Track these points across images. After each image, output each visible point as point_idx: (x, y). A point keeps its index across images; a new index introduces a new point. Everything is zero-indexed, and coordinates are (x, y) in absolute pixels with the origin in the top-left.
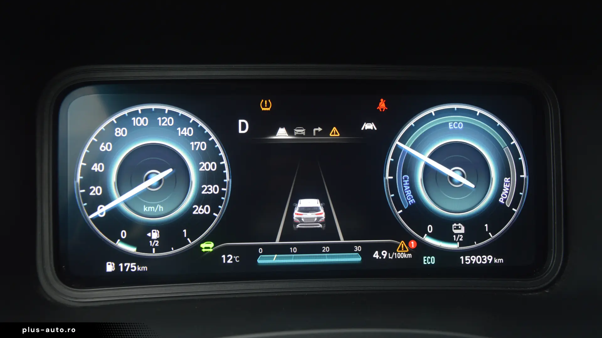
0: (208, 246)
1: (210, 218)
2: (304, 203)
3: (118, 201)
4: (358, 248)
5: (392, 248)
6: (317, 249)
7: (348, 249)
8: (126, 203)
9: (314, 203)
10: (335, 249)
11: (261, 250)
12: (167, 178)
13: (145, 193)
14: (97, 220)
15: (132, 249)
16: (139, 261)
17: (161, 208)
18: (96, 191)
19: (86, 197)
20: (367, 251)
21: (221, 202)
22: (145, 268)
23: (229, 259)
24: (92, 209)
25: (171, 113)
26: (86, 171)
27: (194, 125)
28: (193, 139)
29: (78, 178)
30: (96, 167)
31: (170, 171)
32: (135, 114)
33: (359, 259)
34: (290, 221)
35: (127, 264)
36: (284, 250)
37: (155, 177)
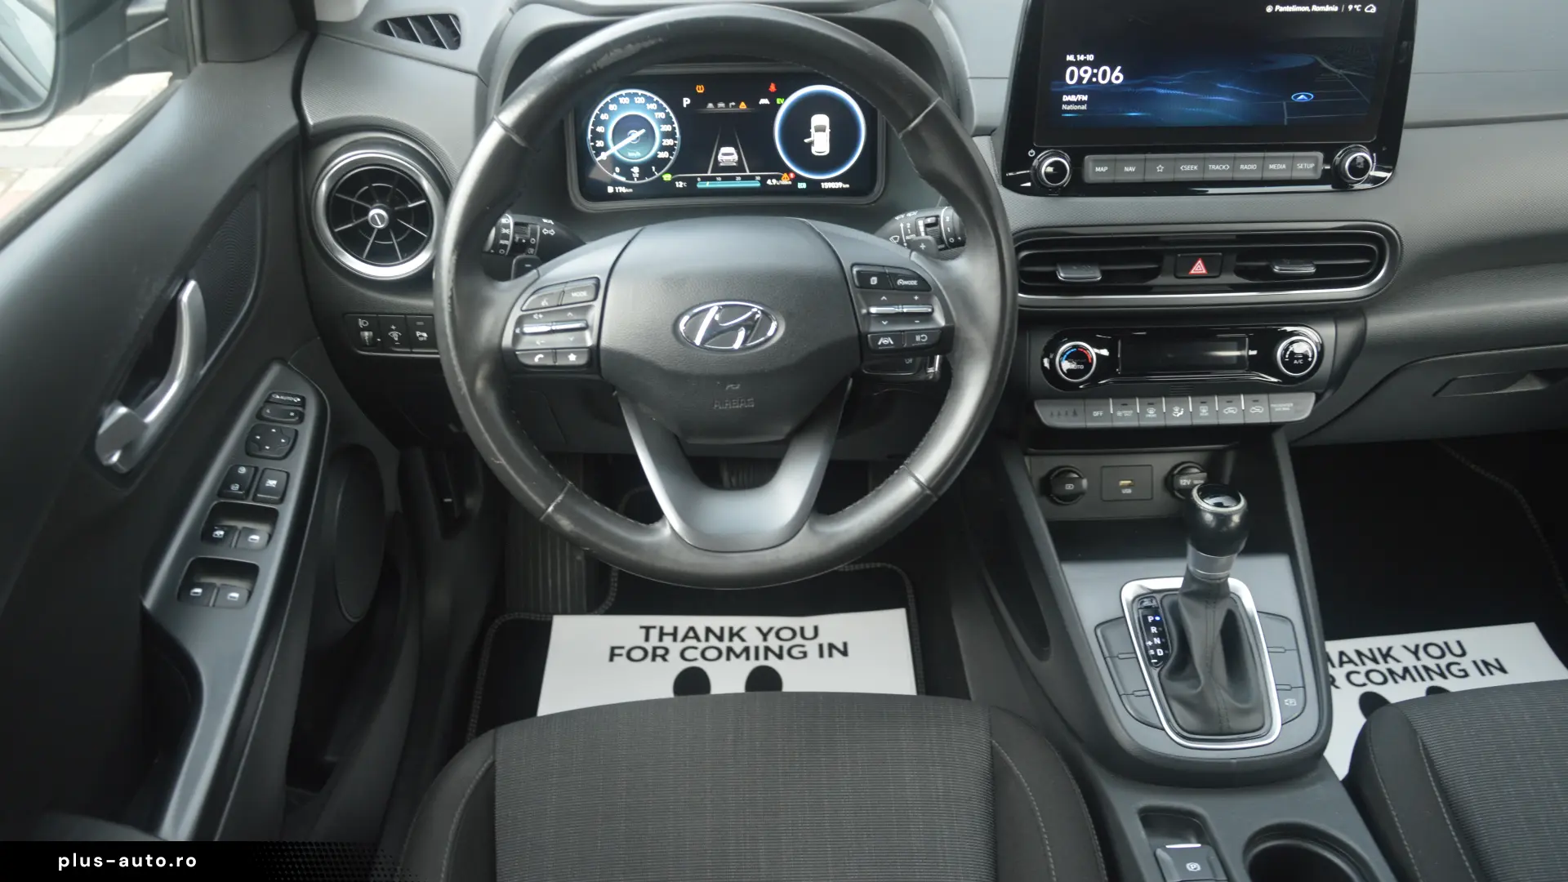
0: (667, 177)
1: (669, 159)
2: (724, 150)
3: (614, 149)
4: (758, 178)
5: (779, 178)
6: (733, 178)
7: (752, 178)
8: (618, 151)
9: (731, 150)
10: (744, 178)
11: (699, 179)
12: (642, 136)
13: (630, 146)
14: (600, 161)
15: (623, 179)
16: (627, 186)
17: (638, 154)
18: (600, 144)
19: (594, 147)
20: (764, 179)
21: (674, 150)
22: (631, 190)
23: (680, 185)
24: (598, 154)
25: (642, 95)
26: (593, 131)
27: (657, 102)
28: (656, 111)
29: (589, 136)
30: (600, 129)
31: (643, 131)
32: (621, 96)
33: (758, 185)
34: (716, 161)
35: (620, 188)
36: (713, 179)
37: (635, 135)
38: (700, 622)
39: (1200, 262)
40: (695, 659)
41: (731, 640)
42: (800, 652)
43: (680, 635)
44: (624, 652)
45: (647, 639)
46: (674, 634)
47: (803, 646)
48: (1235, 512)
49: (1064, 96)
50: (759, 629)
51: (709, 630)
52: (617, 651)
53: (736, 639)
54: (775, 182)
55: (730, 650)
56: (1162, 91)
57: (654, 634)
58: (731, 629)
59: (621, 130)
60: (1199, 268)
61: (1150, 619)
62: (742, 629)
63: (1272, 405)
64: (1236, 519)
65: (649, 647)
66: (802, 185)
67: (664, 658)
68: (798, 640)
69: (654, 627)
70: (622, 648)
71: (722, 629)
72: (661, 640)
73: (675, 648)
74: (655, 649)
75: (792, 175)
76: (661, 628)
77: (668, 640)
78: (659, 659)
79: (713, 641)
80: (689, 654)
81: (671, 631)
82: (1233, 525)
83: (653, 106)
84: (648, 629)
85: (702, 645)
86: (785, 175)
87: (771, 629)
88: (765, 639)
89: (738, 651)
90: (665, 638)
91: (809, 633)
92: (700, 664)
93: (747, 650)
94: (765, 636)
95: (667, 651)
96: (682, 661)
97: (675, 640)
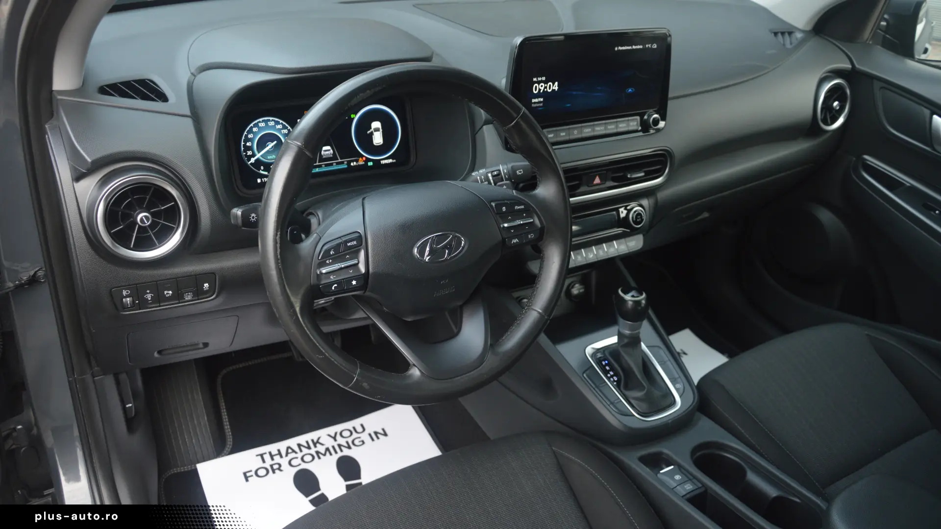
2: (325, 148)
3: (258, 156)
4: (346, 163)
5: (357, 161)
6: (331, 164)
7: (342, 163)
8: (261, 156)
9: (328, 148)
10: (338, 164)
11: (312, 167)
12: (275, 145)
13: (268, 152)
14: (251, 164)
15: (266, 173)
17: (274, 157)
18: (249, 153)
19: (246, 155)
20: (349, 163)
24: (249, 160)
25: (273, 120)
26: (245, 146)
27: (282, 124)
28: (282, 129)
29: (242, 149)
30: (248, 144)
31: (275, 142)
32: (260, 122)
33: (346, 166)
34: (321, 156)
35: (265, 179)
36: (320, 166)
37: (271, 145)
38: (293, 442)
39: (597, 177)
40: (300, 465)
41: (315, 446)
42: (360, 442)
43: (284, 453)
44: (253, 473)
45: (264, 461)
46: (280, 453)
47: (359, 438)
48: (642, 299)
49: (533, 100)
50: (329, 435)
51: (299, 445)
52: (248, 474)
53: (318, 445)
54: (355, 163)
55: (317, 453)
56: (574, 93)
57: (267, 457)
58: (313, 441)
59: (262, 144)
60: (597, 180)
61: (604, 363)
62: (319, 438)
63: (628, 244)
64: (643, 302)
65: (267, 465)
66: (370, 164)
67: (279, 469)
68: (355, 435)
69: (265, 453)
70: (251, 471)
71: (307, 442)
72: (273, 459)
73: (284, 462)
74: (272, 466)
75: (364, 158)
76: (270, 453)
77: (277, 459)
78: (277, 471)
79: (305, 451)
80: (294, 462)
81: (277, 452)
82: (643, 305)
83: (280, 127)
84: (262, 455)
85: (300, 455)
86: (360, 159)
87: (336, 434)
88: (335, 440)
89: (323, 452)
90: (275, 458)
91: (360, 429)
92: (304, 466)
93: (327, 449)
94: (335, 438)
95: (280, 465)
96: (291, 468)
97: (281, 457)
